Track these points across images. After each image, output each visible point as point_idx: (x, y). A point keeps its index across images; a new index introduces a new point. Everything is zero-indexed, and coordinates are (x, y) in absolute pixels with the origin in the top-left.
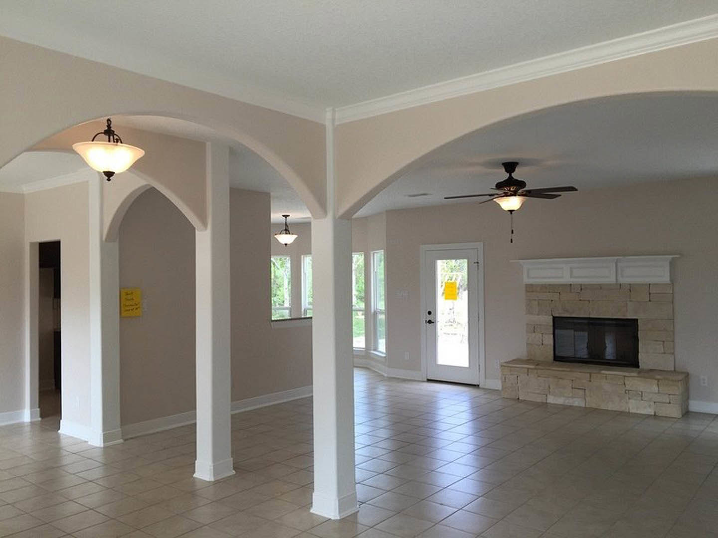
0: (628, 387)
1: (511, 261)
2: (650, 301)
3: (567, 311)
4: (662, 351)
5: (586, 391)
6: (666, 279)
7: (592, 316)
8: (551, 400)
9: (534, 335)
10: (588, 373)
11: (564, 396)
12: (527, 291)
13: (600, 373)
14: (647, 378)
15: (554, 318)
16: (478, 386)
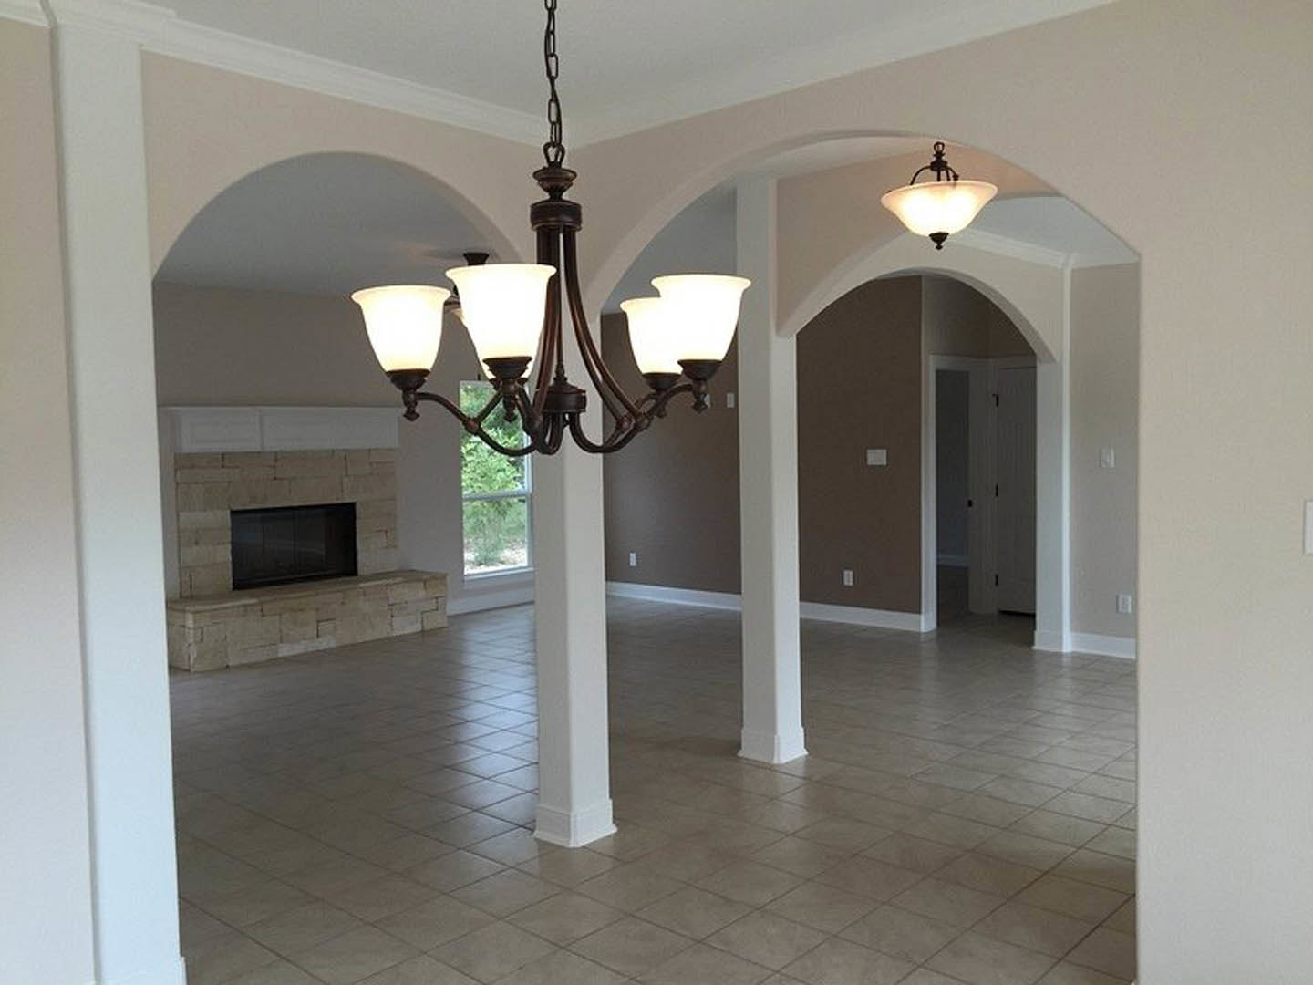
3: (255, 499)
4: (385, 544)
7: (294, 504)
8: (285, 651)
11: (304, 640)
15: (233, 514)
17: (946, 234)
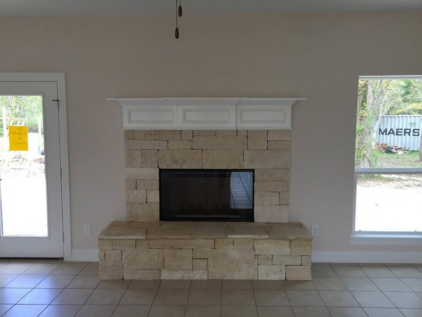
0: (257, 252)
1: (107, 99)
2: (267, 149)
3: (176, 162)
4: (277, 202)
5: (209, 260)
6: (287, 125)
7: (205, 167)
8: (165, 275)
9: (135, 192)
10: (212, 239)
11: (182, 270)
12: (127, 139)
13: (227, 238)
14: (278, 239)
15: (161, 171)
16: (62, 259)
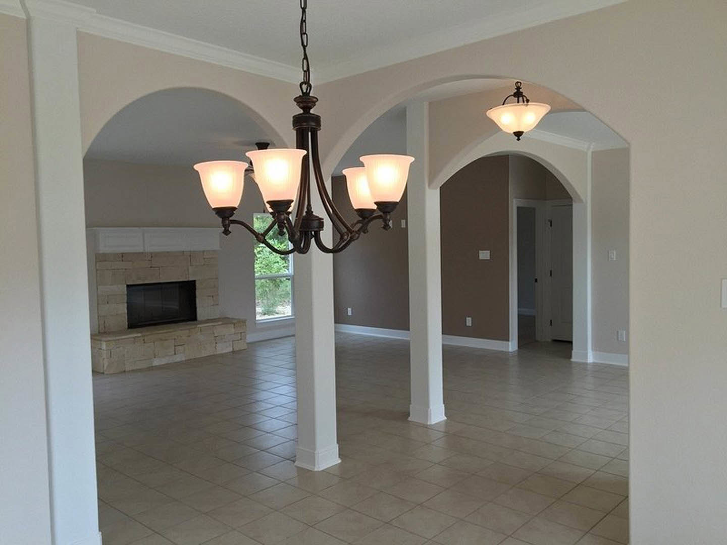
2: (204, 265)
3: (140, 278)
4: (212, 303)
5: (185, 346)
7: (161, 281)
8: (157, 362)
11: (168, 356)
17: (523, 132)
